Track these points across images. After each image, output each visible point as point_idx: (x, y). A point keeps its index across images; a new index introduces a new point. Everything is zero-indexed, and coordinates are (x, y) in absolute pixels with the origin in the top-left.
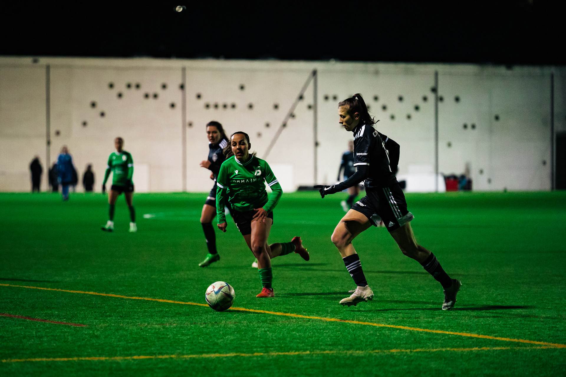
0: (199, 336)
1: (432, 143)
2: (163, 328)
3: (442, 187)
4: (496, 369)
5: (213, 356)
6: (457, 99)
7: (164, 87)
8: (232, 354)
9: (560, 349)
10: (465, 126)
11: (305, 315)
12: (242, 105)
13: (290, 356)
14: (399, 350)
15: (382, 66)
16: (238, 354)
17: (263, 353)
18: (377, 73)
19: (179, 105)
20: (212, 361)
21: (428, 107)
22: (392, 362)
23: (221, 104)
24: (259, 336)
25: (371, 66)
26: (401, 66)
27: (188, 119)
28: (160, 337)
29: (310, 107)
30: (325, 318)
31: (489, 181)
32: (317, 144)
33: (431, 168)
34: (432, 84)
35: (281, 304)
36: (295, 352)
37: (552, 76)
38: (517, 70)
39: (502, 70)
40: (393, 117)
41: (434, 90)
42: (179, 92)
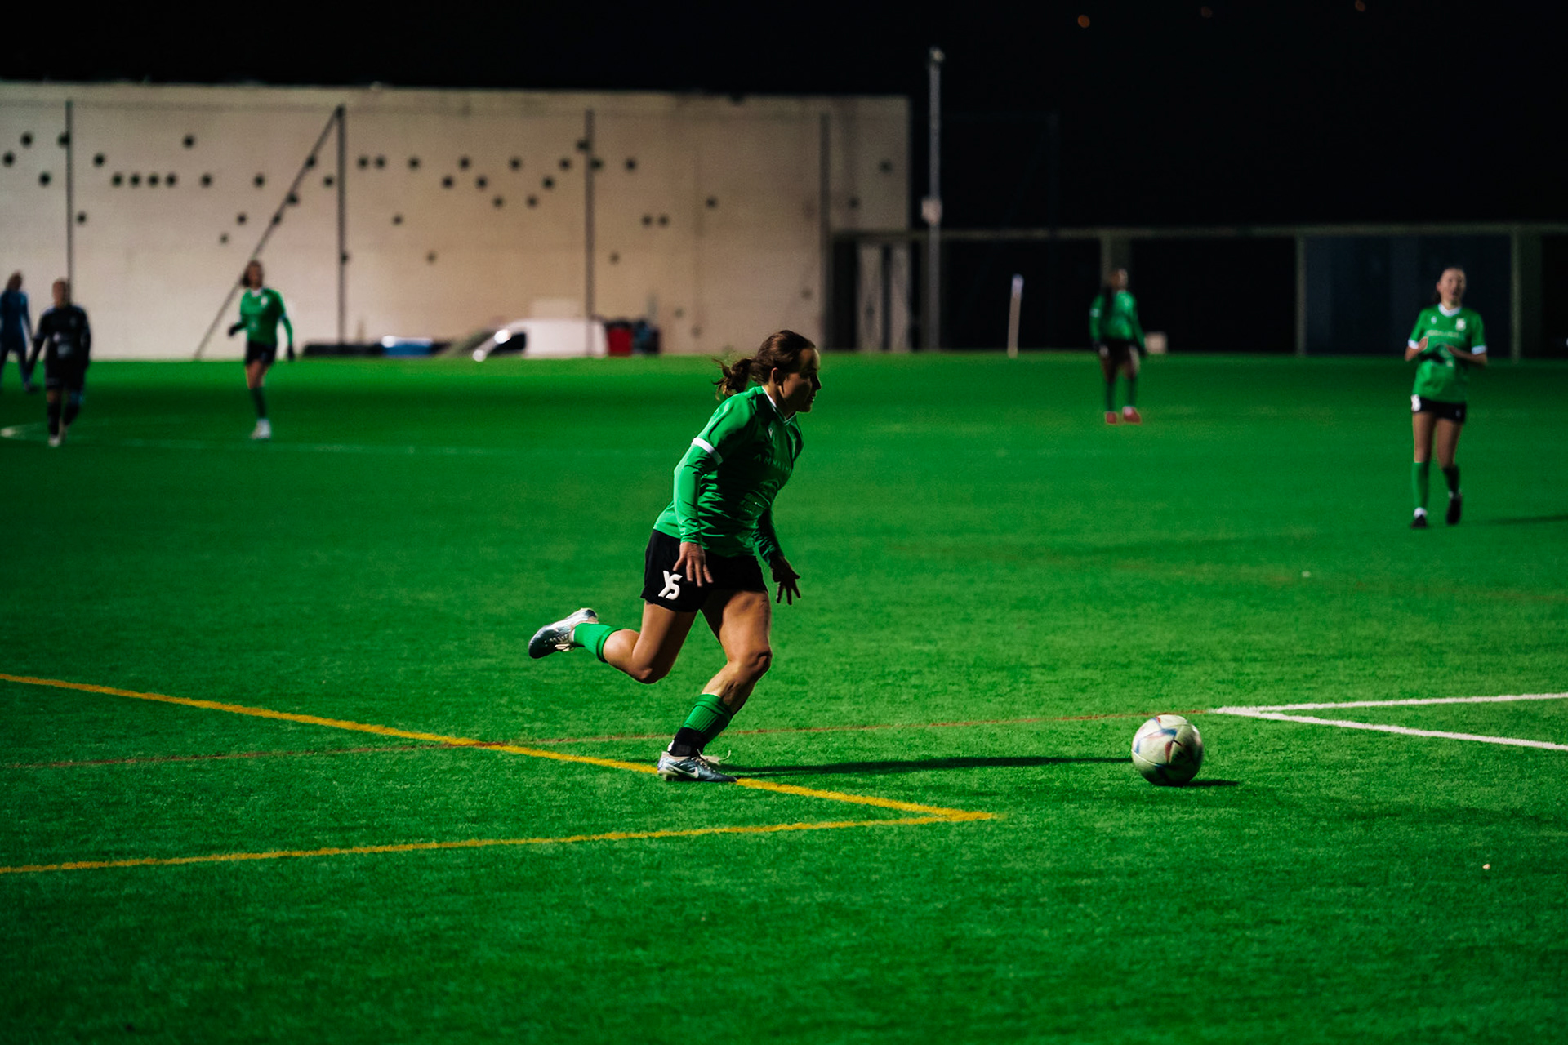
0: (191, 795)
1: (581, 257)
2: (111, 772)
3: (600, 346)
4: (840, 887)
5: (235, 857)
6: (631, 165)
7: (27, 140)
8: (273, 854)
9: (958, 825)
10: (647, 221)
11: (403, 729)
12: (189, 177)
13: (399, 856)
14: (623, 835)
15: (478, 98)
16: (286, 853)
17: (337, 846)
18: (466, 111)
19: (59, 178)
20: (235, 873)
21: (573, 182)
22: (618, 870)
23: (145, 175)
24: (318, 794)
25: (454, 98)
26: (516, 97)
27: (78, 209)
28: (110, 801)
29: (328, 182)
30: (446, 738)
31: (697, 332)
32: (344, 258)
33: (578, 305)
34: (580, 133)
35: (344, 697)
36: (406, 843)
37: (825, 120)
38: (755, 105)
39: (722, 105)
40: (498, 202)
41: (584, 146)
42: (62, 153)
